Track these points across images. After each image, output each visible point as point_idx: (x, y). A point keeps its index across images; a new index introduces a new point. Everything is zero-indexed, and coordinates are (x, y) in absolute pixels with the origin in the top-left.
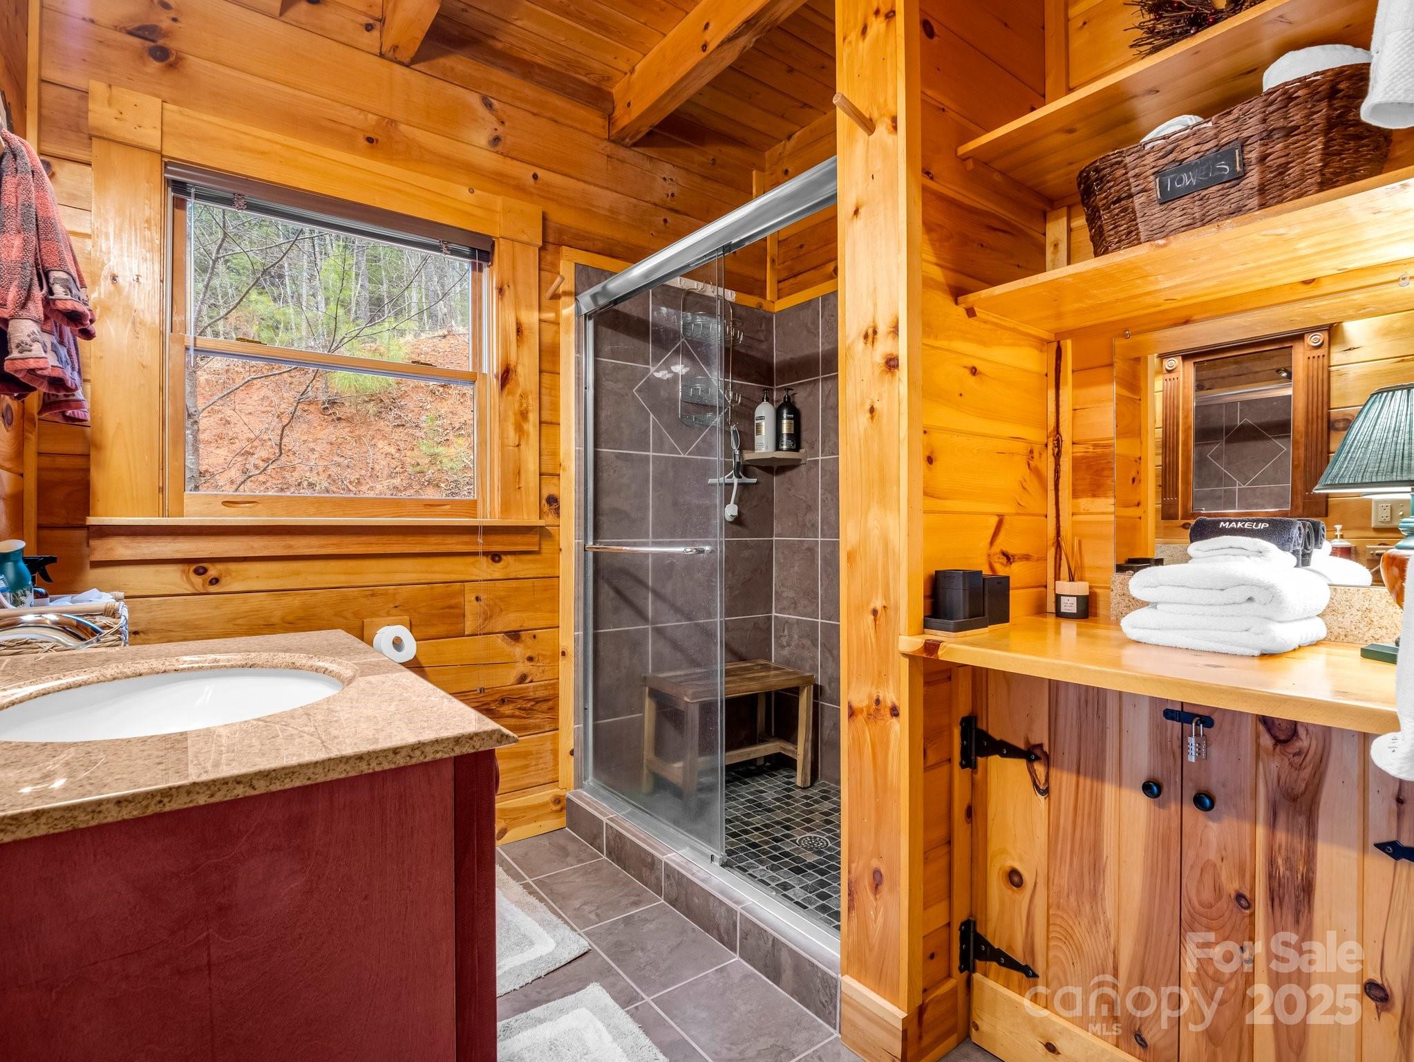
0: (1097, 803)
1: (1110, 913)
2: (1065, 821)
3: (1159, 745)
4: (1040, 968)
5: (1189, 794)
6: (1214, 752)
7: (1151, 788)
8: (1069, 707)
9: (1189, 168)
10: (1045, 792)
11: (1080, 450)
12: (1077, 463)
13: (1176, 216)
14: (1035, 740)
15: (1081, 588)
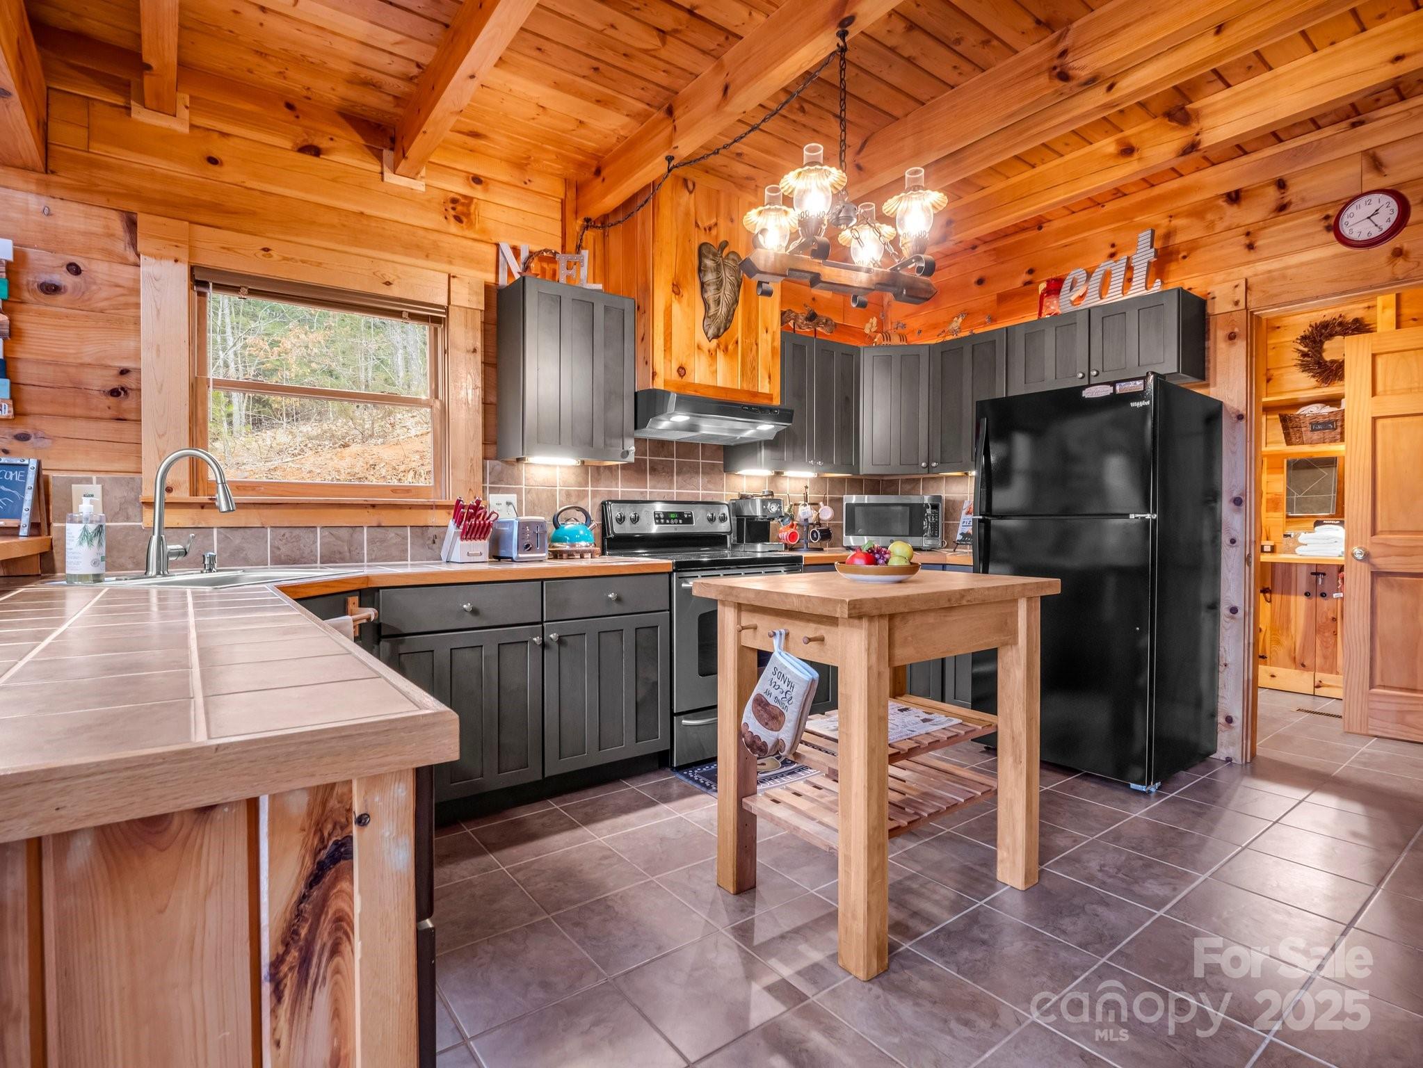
0: (1289, 602)
1: (1293, 632)
2: (1277, 610)
3: (1309, 582)
4: (1268, 655)
5: (1319, 594)
6: (1326, 581)
7: (1307, 594)
8: (1279, 572)
9: (1320, 424)
10: (1270, 602)
11: (1269, 496)
12: (1268, 501)
13: (1316, 436)
14: (1266, 587)
15: (1272, 543)
